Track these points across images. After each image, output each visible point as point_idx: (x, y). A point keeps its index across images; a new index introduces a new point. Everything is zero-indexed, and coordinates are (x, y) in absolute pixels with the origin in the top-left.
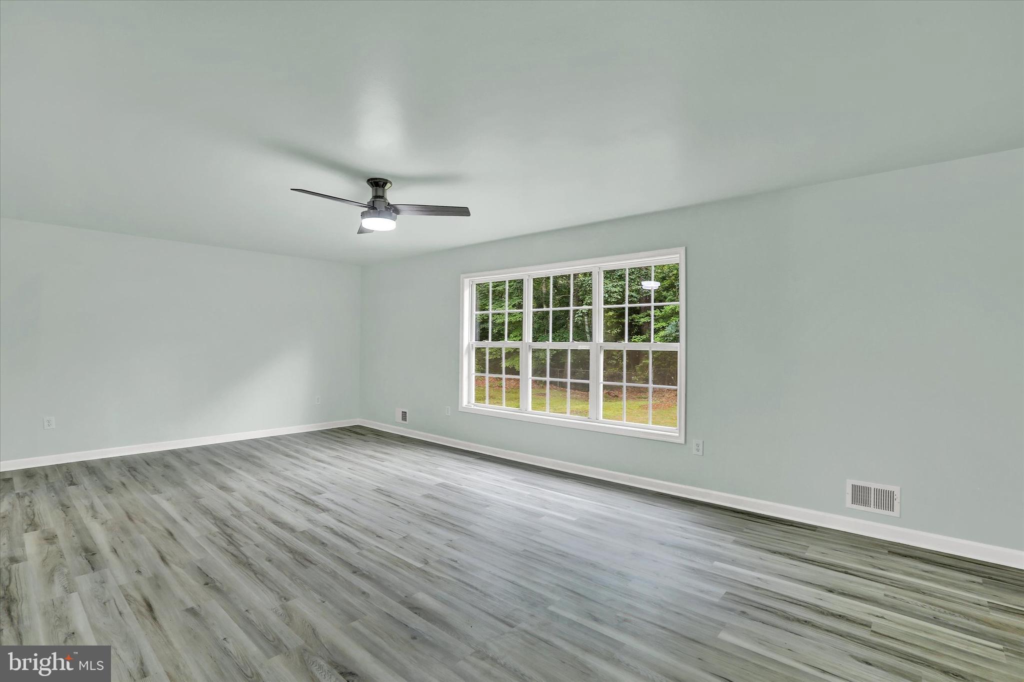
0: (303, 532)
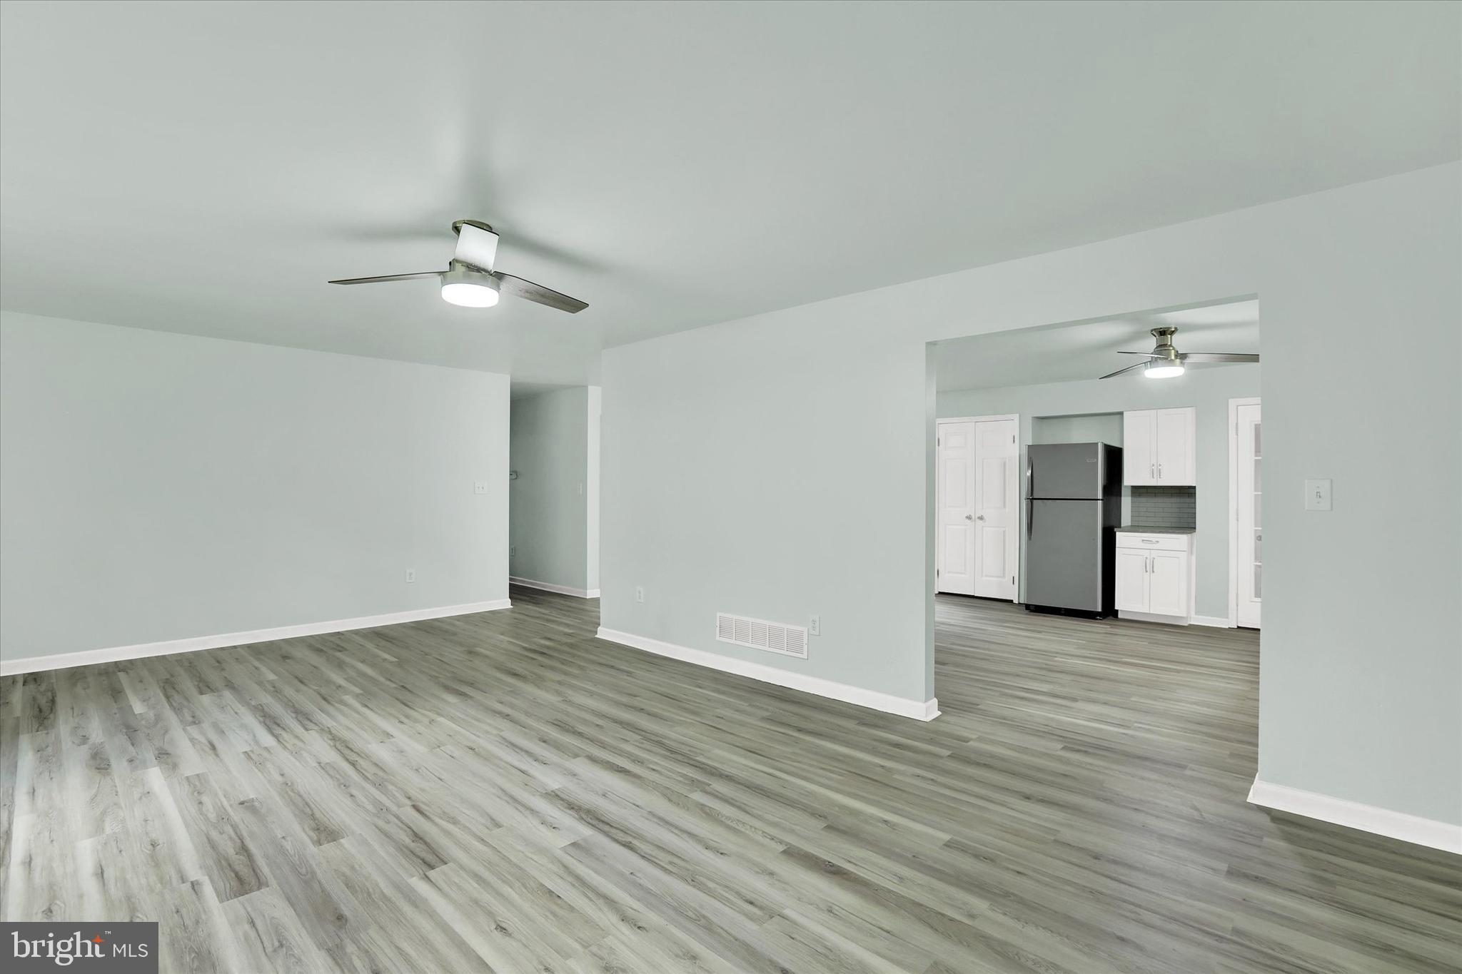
0: (576, 756)
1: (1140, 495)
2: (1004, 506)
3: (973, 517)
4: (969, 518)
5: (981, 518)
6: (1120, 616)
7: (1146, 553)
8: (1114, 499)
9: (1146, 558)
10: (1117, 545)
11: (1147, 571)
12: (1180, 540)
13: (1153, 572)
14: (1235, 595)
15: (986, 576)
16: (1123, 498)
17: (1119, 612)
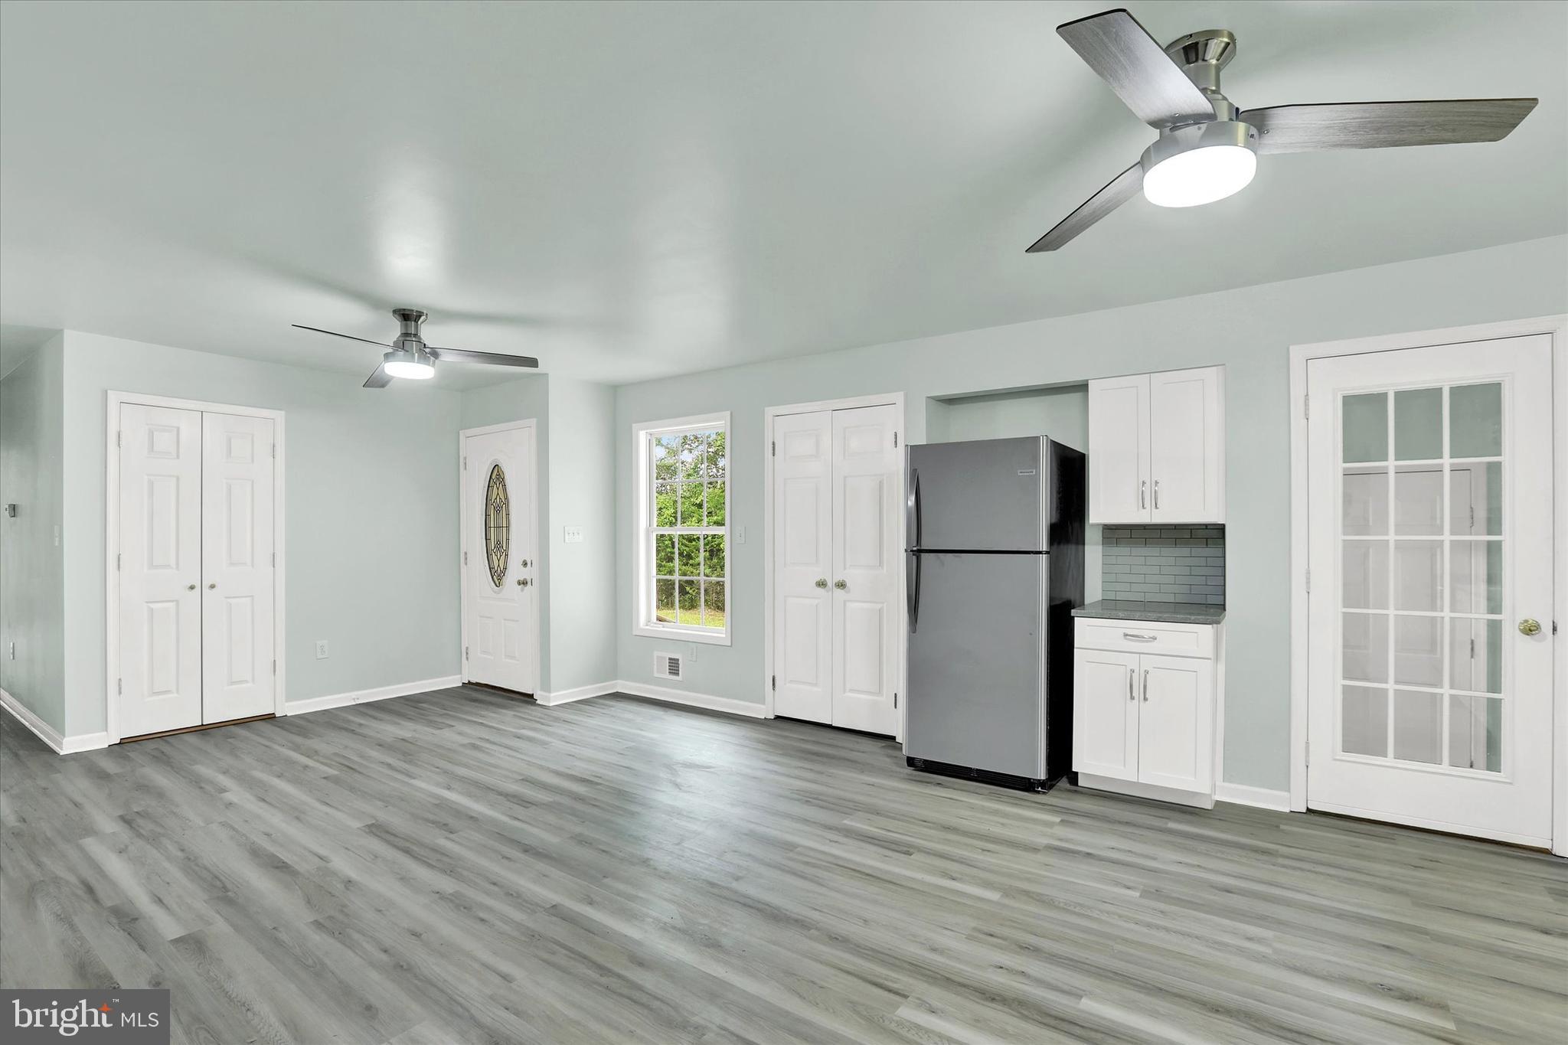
1: (1118, 542)
2: (881, 564)
3: (829, 584)
4: (822, 584)
5: (841, 585)
6: (1081, 783)
7: (1132, 662)
8: (1071, 549)
9: (1133, 671)
10: (1077, 643)
11: (1132, 698)
12: (1196, 637)
13: (1145, 699)
14: (1303, 745)
15: (851, 690)
16: (1087, 547)
17: (1080, 777)
